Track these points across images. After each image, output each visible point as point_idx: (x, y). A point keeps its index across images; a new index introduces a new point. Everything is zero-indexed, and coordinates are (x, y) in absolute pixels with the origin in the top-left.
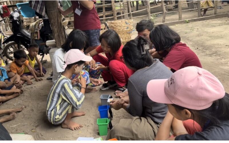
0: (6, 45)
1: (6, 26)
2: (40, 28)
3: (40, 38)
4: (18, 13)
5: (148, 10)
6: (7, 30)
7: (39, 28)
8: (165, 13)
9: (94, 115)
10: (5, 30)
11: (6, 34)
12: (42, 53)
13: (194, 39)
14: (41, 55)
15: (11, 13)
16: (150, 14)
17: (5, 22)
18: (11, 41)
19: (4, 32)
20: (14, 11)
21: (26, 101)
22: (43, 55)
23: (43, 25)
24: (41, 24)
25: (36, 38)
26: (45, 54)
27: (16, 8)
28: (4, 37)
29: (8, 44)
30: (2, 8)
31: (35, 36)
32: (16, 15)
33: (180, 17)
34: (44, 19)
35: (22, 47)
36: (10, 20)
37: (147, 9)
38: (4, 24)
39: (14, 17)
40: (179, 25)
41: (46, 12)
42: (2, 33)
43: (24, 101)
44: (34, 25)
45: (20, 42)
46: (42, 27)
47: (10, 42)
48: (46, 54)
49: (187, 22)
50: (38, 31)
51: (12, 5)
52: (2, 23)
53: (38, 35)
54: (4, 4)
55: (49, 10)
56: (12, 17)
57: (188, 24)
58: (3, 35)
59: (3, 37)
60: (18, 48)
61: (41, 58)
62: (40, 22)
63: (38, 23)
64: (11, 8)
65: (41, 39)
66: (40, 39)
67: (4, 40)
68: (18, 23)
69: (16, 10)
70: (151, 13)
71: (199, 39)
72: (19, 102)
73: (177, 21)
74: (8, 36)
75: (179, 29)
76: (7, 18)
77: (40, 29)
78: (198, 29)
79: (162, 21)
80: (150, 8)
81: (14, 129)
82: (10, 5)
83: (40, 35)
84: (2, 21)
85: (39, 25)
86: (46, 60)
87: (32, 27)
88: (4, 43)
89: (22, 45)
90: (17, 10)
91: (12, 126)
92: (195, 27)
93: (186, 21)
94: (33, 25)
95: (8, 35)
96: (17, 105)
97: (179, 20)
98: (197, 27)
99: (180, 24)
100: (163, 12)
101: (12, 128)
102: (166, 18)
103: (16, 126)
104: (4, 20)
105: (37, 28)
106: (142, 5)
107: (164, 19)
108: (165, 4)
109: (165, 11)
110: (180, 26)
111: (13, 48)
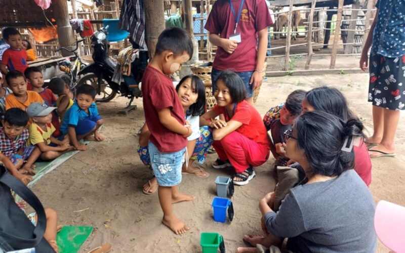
0: (82, 76)
1: (86, 48)
2: (133, 60)
3: (131, 73)
4: (104, 34)
5: (287, 48)
6: (86, 54)
7: (131, 60)
8: (312, 55)
9: (201, 213)
10: (84, 54)
11: (84, 60)
12: (130, 96)
13: (354, 102)
14: (129, 98)
15: (95, 33)
16: (288, 55)
17: (84, 43)
18: (90, 72)
19: (81, 56)
20: (99, 31)
21: (100, 169)
22: (132, 98)
23: (138, 57)
24: (134, 54)
25: (126, 74)
26: (135, 98)
27: (102, 26)
28: (81, 64)
29: (86, 75)
30: (82, 24)
31: (124, 70)
32: (101, 36)
33: (333, 64)
34: (142, 50)
35: (103, 82)
36: (91, 43)
37: (285, 48)
38: (83, 46)
39: (98, 39)
40: (329, 75)
41: (146, 40)
42: (79, 59)
43: (99, 168)
44: (124, 54)
45: (102, 75)
46: (136, 59)
47: (89, 74)
48: (137, 98)
49: (342, 73)
50: (130, 65)
51: (97, 20)
52: (80, 44)
53: (128, 70)
54: (86, 18)
55: (150, 38)
56: (95, 39)
57: (344, 76)
58: (80, 61)
59: (79, 64)
60: (98, 83)
61: (129, 102)
62: (134, 51)
63: (131, 51)
64: (95, 25)
65: (132, 75)
66: (130, 76)
67: (81, 69)
68: (102, 48)
69: (102, 29)
70: (290, 54)
71: (362, 103)
72: (91, 170)
73: (327, 69)
74: (87, 64)
75: (330, 83)
76: (88, 39)
77: (132, 62)
78: (359, 86)
79: (305, 66)
80: (290, 45)
81: (80, 216)
82: (94, 20)
83: (132, 70)
84: (81, 41)
85: (131, 56)
86: (136, 106)
87: (122, 56)
88: (79, 74)
89: (103, 80)
90: (104, 29)
91: (77, 212)
92: (355, 83)
93: (340, 71)
94: (122, 54)
95: (87, 61)
96: (87, 174)
97: (330, 68)
98: (358, 83)
99: (331, 75)
100: (308, 55)
101: (76, 214)
102: (312, 63)
103: (82, 212)
104: (84, 40)
105: (128, 59)
106: (274, 38)
107: (309, 64)
108: (313, 43)
109: (311, 52)
110: (332, 78)
111: (91, 81)
